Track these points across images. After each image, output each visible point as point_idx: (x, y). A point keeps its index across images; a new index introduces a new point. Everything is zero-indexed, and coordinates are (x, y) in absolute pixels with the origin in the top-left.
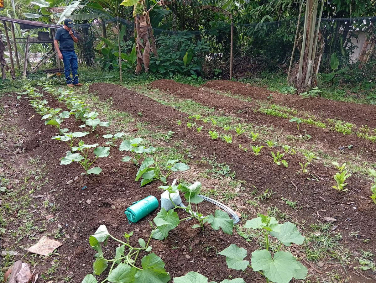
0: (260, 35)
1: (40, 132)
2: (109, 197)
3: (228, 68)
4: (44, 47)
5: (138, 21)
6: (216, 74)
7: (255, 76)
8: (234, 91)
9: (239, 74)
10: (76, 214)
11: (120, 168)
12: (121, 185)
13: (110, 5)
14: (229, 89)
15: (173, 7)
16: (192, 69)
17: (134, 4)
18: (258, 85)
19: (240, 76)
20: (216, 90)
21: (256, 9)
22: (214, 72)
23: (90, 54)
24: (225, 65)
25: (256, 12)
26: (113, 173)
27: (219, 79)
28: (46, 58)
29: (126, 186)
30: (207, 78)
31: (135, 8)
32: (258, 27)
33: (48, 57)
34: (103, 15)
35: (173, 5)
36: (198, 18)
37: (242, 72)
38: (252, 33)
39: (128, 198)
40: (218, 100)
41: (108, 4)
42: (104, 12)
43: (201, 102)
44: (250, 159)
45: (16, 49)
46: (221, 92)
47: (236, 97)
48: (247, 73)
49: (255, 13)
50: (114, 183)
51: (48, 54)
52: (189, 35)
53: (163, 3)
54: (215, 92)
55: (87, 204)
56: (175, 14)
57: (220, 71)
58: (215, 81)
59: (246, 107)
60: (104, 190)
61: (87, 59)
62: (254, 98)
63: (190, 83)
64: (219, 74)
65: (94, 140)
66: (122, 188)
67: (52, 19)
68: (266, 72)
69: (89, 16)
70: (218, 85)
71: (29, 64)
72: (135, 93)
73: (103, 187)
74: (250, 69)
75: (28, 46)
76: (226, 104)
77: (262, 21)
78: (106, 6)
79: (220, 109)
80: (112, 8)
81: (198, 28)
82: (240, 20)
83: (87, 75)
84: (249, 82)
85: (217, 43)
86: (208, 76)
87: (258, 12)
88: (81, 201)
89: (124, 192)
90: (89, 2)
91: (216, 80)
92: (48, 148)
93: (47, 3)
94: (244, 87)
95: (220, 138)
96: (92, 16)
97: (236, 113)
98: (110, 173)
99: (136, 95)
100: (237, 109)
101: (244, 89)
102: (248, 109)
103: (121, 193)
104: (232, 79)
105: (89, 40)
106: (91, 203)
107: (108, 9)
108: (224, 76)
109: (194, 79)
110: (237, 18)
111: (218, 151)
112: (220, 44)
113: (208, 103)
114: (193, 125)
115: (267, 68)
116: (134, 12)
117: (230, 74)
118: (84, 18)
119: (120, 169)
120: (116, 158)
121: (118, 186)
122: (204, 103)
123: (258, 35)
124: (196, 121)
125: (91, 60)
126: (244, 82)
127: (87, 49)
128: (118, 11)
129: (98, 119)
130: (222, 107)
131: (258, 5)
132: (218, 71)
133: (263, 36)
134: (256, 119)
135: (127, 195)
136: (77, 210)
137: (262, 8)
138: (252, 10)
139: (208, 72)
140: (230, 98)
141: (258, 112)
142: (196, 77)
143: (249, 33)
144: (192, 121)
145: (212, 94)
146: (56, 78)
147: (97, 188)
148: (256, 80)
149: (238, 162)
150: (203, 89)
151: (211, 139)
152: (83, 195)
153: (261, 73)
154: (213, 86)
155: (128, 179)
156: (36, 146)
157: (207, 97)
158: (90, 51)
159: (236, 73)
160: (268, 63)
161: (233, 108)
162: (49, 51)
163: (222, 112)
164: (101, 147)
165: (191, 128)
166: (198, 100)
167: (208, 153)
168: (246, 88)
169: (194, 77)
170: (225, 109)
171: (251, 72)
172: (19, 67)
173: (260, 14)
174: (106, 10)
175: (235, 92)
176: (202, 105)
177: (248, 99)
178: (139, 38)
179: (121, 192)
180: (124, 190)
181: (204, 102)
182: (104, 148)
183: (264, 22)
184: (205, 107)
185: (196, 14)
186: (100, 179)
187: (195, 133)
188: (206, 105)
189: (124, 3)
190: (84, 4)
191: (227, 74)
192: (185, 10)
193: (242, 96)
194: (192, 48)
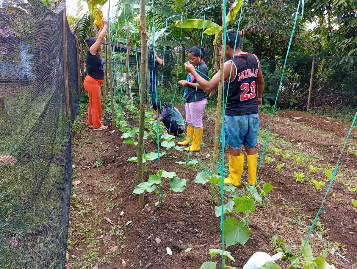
0: (343, 68)
1: (117, 147)
2: (180, 237)
3: (305, 100)
4: (130, 68)
5: (217, 49)
6: (291, 104)
7: (336, 110)
8: (314, 124)
9: (316, 106)
10: (143, 252)
11: (193, 202)
12: (193, 224)
13: (192, 34)
14: (308, 122)
15: (252, 37)
16: (266, 97)
17: (216, 33)
18: (340, 120)
19: (318, 109)
20: (292, 121)
21: (343, 42)
22: (289, 102)
23: (168, 78)
24: (301, 96)
25: (342, 44)
26: (185, 207)
27: (294, 110)
28: (131, 78)
29: (198, 227)
30: (281, 107)
31: (216, 37)
32: (344, 60)
33: (132, 78)
34: (185, 43)
35: (252, 35)
36: (275, 49)
37: (321, 105)
38: (335, 66)
39: (201, 245)
40: (296, 133)
41: (190, 33)
42: (186, 40)
43: (277, 133)
44: (349, 215)
45: (107, 68)
46: (298, 124)
47: (317, 131)
48: (326, 106)
49: (342, 46)
50: (185, 221)
51: (132, 75)
52: (266, 64)
53: (244, 33)
54: (291, 123)
55: (156, 242)
56: (253, 43)
57: (296, 102)
58: (290, 112)
59: (331, 145)
60: (175, 228)
61: (165, 81)
62: (337, 134)
63: (262, 111)
64: (295, 105)
65: (166, 163)
66: (194, 228)
67: (140, 44)
68: (348, 107)
69: (172, 43)
70: (295, 116)
71: (116, 82)
72: (208, 117)
73: (174, 224)
74: (329, 102)
75: (117, 66)
76: (306, 138)
77: (349, 54)
78: (188, 34)
79: (300, 144)
80: (193, 37)
81: (274, 58)
82: (321, 52)
83: (164, 96)
84: (329, 116)
85: (293, 73)
86: (282, 106)
87: (345, 45)
88: (150, 237)
89: (196, 234)
90: (174, 30)
91: (290, 110)
92: (123, 166)
93: (137, 30)
94: (325, 121)
95: (306, 181)
96: (175, 43)
97: (318, 151)
98: (182, 207)
99: (208, 119)
100: (320, 146)
101: (325, 123)
102: (334, 147)
103: (193, 235)
104: (309, 111)
105: (169, 65)
106: (160, 243)
107: (189, 37)
108: (301, 107)
109: (268, 107)
110: (318, 50)
111: (305, 197)
112: (296, 74)
113: (284, 135)
114: (272, 160)
115: (349, 103)
116: (215, 41)
117: (307, 106)
118: (168, 44)
119: (192, 204)
120: (188, 188)
121: (190, 224)
122: (280, 135)
123: (341, 69)
124: (274, 154)
125: (168, 83)
126: (323, 115)
127: (166, 72)
128: (199, 39)
129: (173, 142)
130: (302, 142)
131: (344, 38)
132: (293, 101)
133: (348, 70)
134: (344, 161)
135: (200, 240)
136: (145, 247)
137: (350, 41)
138: (338, 43)
139: (282, 102)
140: (310, 132)
141: (346, 153)
142: (269, 106)
143: (331, 66)
144: (269, 154)
145: (289, 125)
146: (137, 96)
147: (167, 224)
148: (336, 115)
149: (333, 217)
150: (278, 120)
151: (295, 181)
152: (152, 229)
153: (342, 108)
154: (288, 116)
155: (201, 218)
156: (112, 162)
157: (285, 128)
158: (169, 75)
159: (313, 105)
160: (350, 98)
161: (315, 144)
162: (134, 72)
163: (302, 147)
164: (178, 178)
165: (269, 163)
166: (273, 131)
167: (292, 197)
168: (328, 123)
169: (267, 106)
170: (306, 145)
171: (331, 106)
172: (107, 84)
173: (346, 47)
174: (188, 39)
175: (314, 126)
176: (277, 137)
177: (330, 136)
178: (216, 65)
179: (192, 233)
180: (196, 232)
181: (279, 133)
182: (180, 180)
183: (350, 55)
184: (281, 139)
185: (274, 45)
186: (172, 213)
187: (275, 170)
188: (283, 137)
189: (207, 31)
190: (169, 32)
191: (303, 105)
192: (262, 40)
193: (323, 132)
194: (269, 77)
